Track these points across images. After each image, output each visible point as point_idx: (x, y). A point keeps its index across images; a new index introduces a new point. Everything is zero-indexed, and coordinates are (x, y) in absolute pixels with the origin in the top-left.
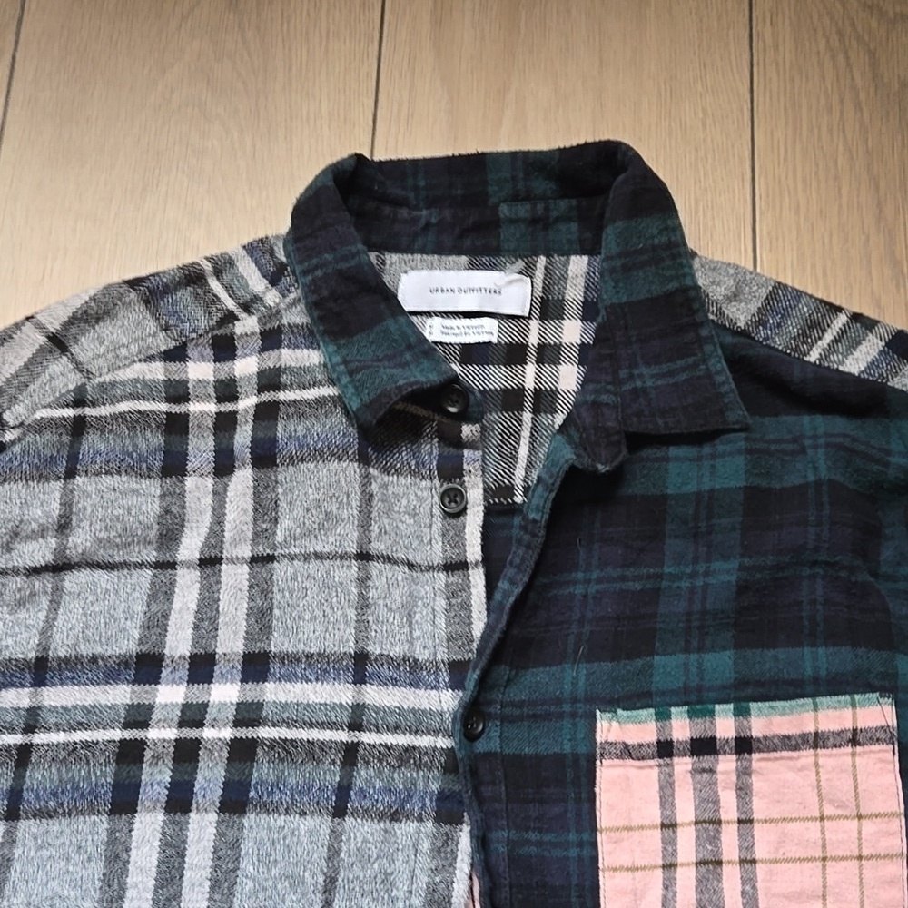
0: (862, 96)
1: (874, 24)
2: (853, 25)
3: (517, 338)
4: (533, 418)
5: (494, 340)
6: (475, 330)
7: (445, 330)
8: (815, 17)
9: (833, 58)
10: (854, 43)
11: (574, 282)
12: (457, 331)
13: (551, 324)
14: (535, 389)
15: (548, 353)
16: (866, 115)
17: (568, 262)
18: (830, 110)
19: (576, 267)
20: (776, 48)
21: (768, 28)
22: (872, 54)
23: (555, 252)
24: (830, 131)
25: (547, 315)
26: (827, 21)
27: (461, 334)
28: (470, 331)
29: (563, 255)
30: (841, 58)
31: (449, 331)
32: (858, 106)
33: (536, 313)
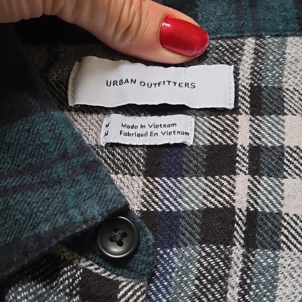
3: (220, 139)
4: (243, 255)
5: (190, 141)
6: (164, 130)
7: (125, 130)
11: (294, 68)
12: (139, 131)
13: (267, 120)
14: (248, 210)
15: (265, 159)
17: (284, 44)
19: (294, 50)
23: (268, 32)
25: (261, 108)
27: (146, 134)
28: (159, 130)
29: (277, 36)
31: (131, 131)
33: (245, 105)
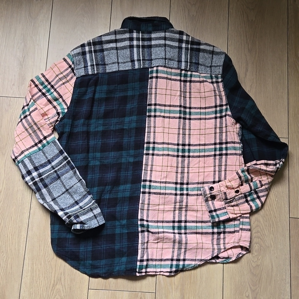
0: (187, 17)
1: (189, 5)
2: (186, 5)
8: (180, 4)
9: (183, 11)
10: (186, 8)
16: (187, 20)
18: (181, 19)
20: (174, 8)
21: (173, 6)
22: (189, 10)
24: (181, 23)
26: (182, 4)
30: (184, 10)
32: (186, 19)
